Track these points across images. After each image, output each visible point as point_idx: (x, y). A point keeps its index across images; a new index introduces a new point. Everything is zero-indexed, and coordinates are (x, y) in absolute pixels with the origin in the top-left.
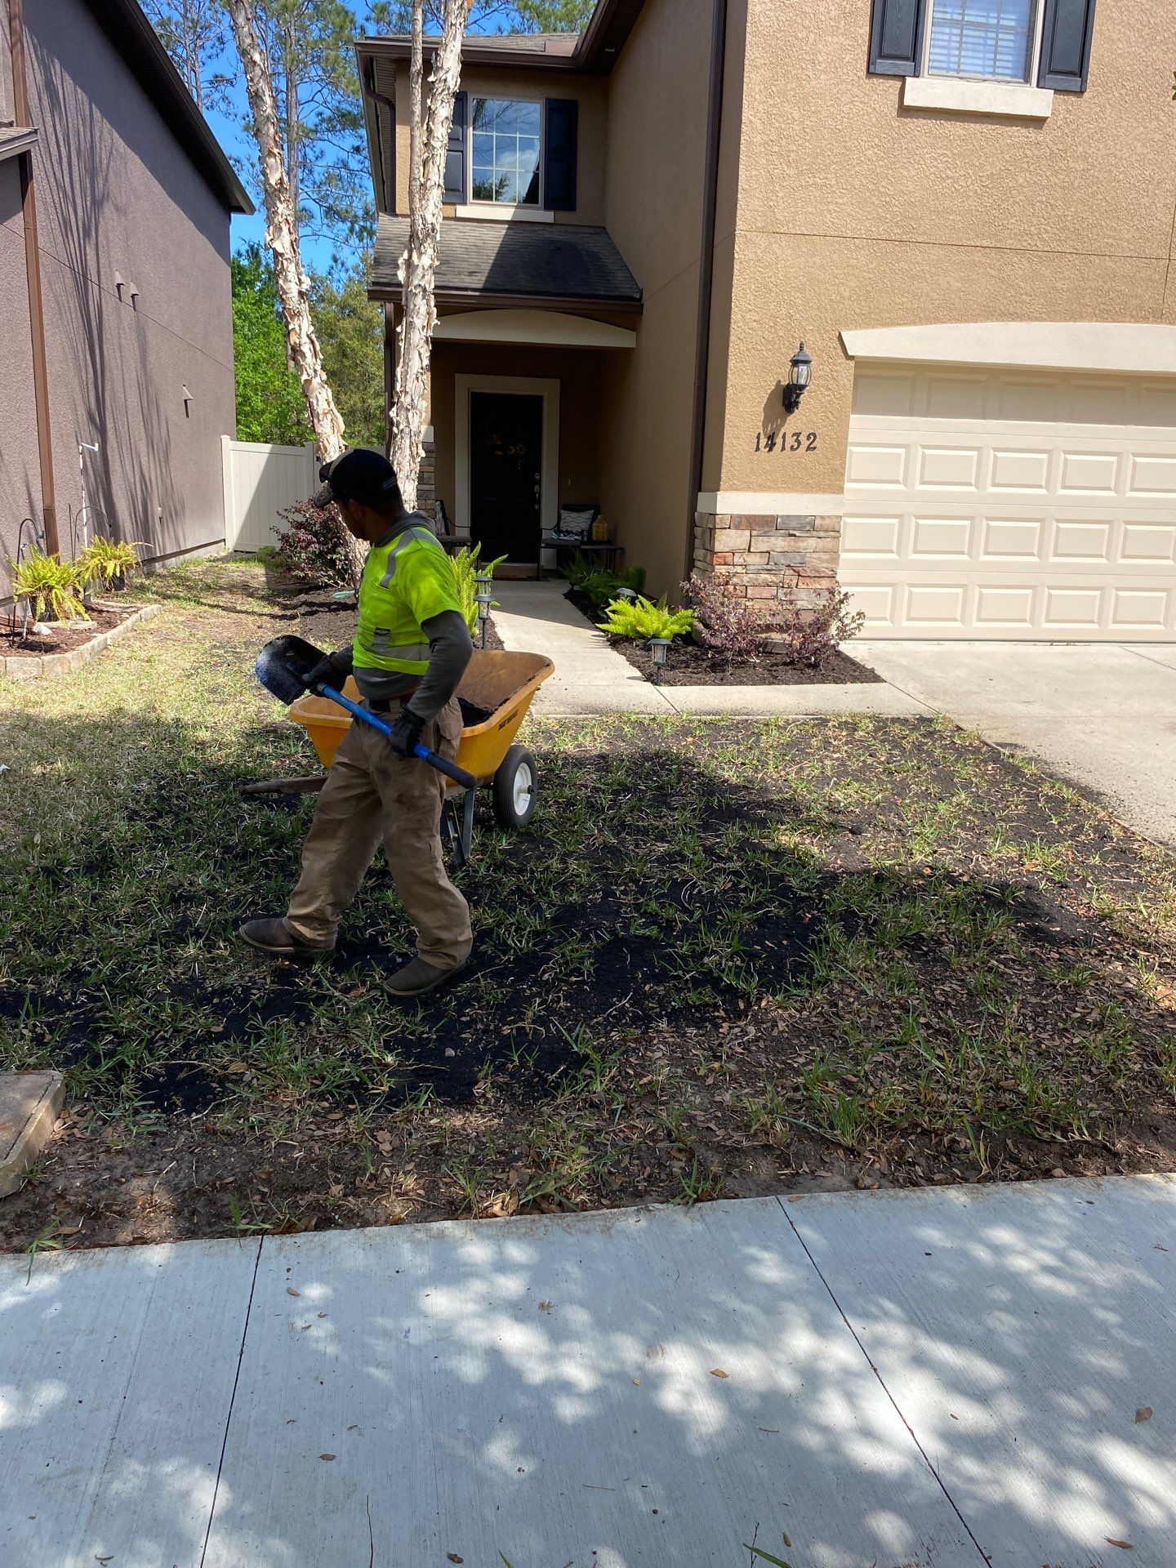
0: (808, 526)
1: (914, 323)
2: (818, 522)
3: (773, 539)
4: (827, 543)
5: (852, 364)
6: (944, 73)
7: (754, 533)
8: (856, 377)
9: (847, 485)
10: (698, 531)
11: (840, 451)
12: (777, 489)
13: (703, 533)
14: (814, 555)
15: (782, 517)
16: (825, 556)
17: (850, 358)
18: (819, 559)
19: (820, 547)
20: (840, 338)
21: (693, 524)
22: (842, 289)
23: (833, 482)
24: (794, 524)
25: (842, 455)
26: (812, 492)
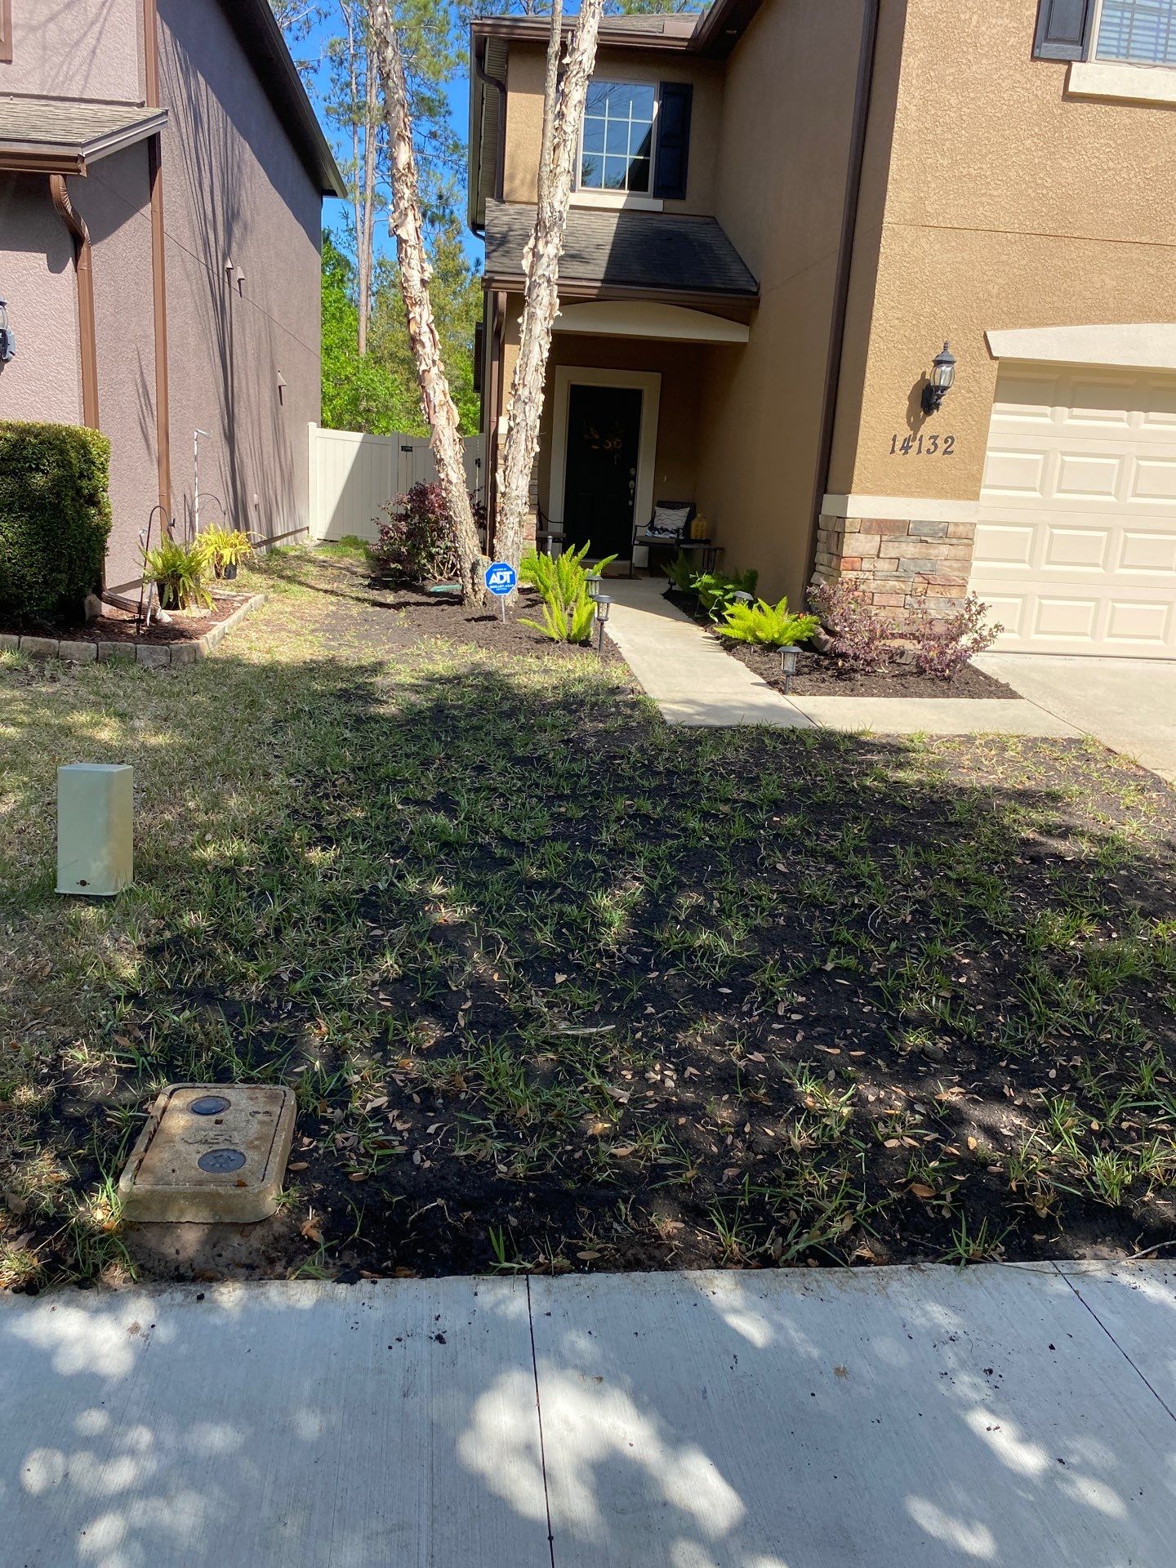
0: (941, 533)
1: (1064, 324)
2: (951, 529)
3: (903, 545)
4: (960, 552)
5: (996, 364)
6: (1113, 57)
7: (885, 538)
8: (999, 378)
9: (983, 491)
10: (822, 535)
11: (978, 456)
12: (911, 494)
13: (828, 537)
14: (947, 563)
15: (914, 522)
16: (956, 565)
17: (993, 358)
18: (950, 567)
19: (952, 554)
20: (985, 336)
21: (816, 526)
22: (990, 287)
23: (968, 487)
24: (926, 530)
25: (980, 460)
26: (947, 498)
